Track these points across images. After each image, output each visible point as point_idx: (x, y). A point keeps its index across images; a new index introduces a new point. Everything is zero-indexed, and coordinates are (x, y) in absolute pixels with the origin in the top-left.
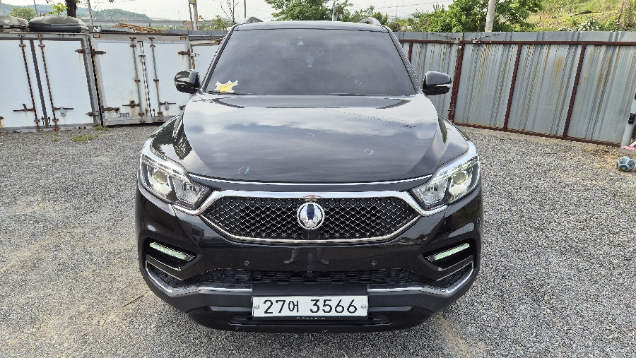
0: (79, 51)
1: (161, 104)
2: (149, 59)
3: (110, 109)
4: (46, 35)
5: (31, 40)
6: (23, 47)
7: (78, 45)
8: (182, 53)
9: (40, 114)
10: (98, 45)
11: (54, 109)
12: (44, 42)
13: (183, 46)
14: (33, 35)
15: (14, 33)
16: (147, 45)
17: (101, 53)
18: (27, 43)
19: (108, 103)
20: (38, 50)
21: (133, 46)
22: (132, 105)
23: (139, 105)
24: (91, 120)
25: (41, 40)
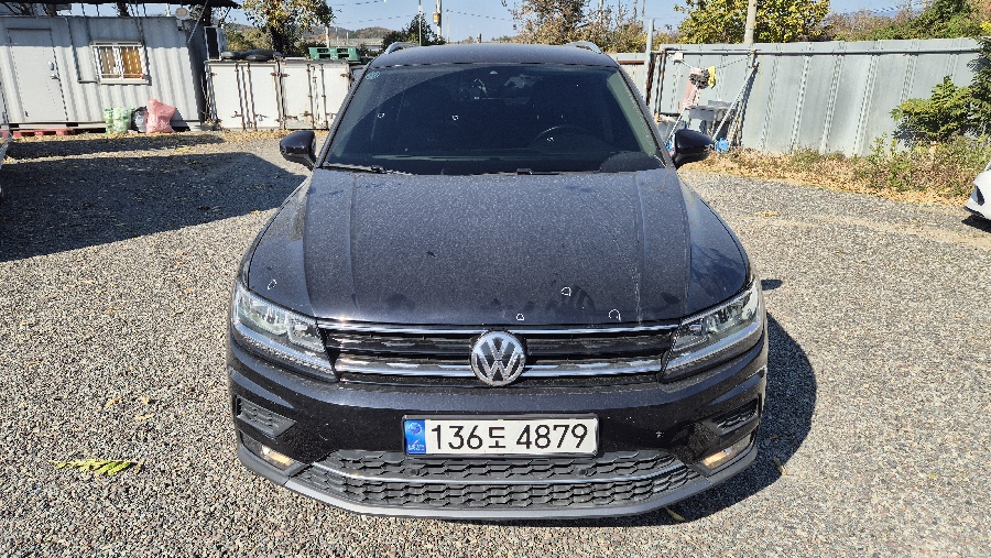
0: (274, 75)
1: (327, 114)
2: (319, 80)
3: (290, 117)
5: (243, 67)
6: (237, 72)
7: (271, 70)
8: (343, 75)
9: (246, 120)
10: (285, 70)
11: (255, 116)
12: (252, 69)
14: (243, 63)
16: (318, 68)
17: (286, 75)
18: (239, 68)
19: (290, 113)
20: (246, 74)
21: (308, 70)
22: (306, 114)
23: (312, 115)
24: (278, 124)
25: (249, 66)
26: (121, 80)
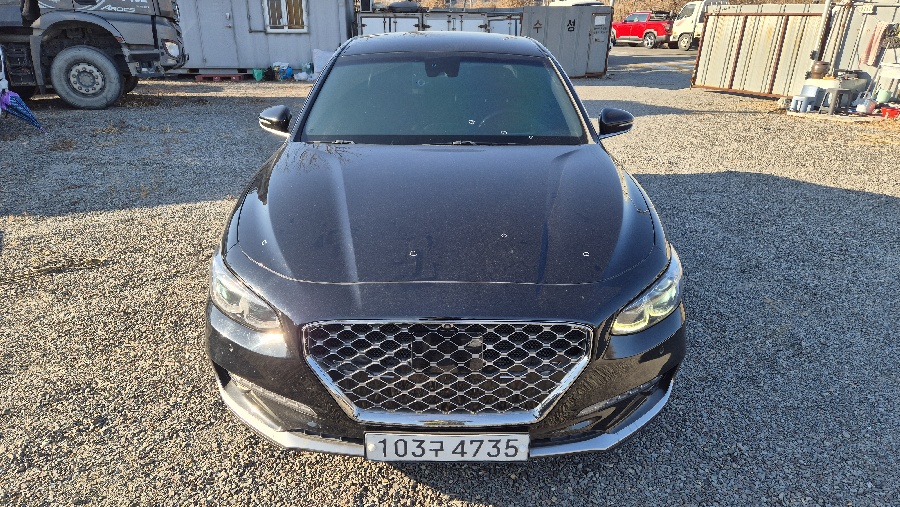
0: (417, 26)
4: (398, 14)
5: (390, 18)
6: (385, 23)
7: (416, 21)
10: (428, 22)
12: (398, 20)
13: (482, 23)
14: (391, 15)
15: (382, 15)
16: (458, 22)
17: (429, 27)
18: (387, 20)
20: (393, 25)
21: (449, 22)
25: (396, 17)
26: (286, 30)
